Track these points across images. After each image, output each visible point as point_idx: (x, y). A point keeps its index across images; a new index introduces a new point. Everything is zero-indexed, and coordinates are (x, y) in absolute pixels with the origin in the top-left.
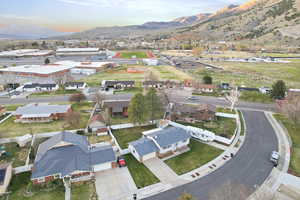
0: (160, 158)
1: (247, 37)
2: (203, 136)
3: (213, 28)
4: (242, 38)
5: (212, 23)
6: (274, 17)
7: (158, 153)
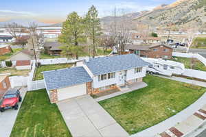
0: (94, 96)
1: (176, 23)
2: (165, 67)
3: (151, 18)
4: (173, 24)
5: (151, 16)
6: (196, 10)
7: (89, 85)
